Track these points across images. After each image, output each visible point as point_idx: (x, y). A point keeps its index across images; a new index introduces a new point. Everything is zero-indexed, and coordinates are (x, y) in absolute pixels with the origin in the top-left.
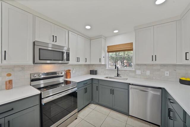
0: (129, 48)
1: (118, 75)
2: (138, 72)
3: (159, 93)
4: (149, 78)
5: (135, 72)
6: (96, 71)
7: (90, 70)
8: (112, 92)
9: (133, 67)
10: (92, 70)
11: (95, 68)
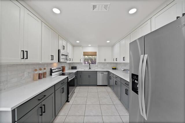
0: (95, 54)
1: (90, 68)
2: (99, 66)
3: (107, 73)
4: (103, 69)
5: (97, 66)
6: (76, 67)
7: (72, 67)
8: (89, 76)
9: (97, 64)
10: (73, 66)
11: (75, 65)
